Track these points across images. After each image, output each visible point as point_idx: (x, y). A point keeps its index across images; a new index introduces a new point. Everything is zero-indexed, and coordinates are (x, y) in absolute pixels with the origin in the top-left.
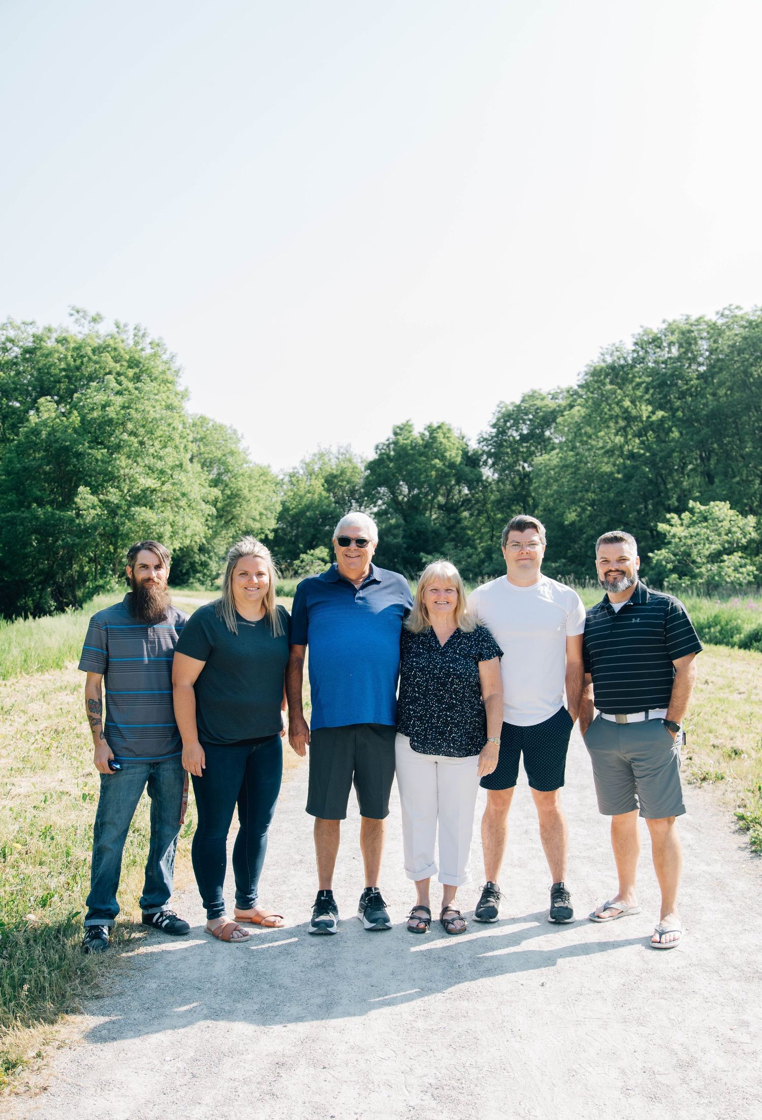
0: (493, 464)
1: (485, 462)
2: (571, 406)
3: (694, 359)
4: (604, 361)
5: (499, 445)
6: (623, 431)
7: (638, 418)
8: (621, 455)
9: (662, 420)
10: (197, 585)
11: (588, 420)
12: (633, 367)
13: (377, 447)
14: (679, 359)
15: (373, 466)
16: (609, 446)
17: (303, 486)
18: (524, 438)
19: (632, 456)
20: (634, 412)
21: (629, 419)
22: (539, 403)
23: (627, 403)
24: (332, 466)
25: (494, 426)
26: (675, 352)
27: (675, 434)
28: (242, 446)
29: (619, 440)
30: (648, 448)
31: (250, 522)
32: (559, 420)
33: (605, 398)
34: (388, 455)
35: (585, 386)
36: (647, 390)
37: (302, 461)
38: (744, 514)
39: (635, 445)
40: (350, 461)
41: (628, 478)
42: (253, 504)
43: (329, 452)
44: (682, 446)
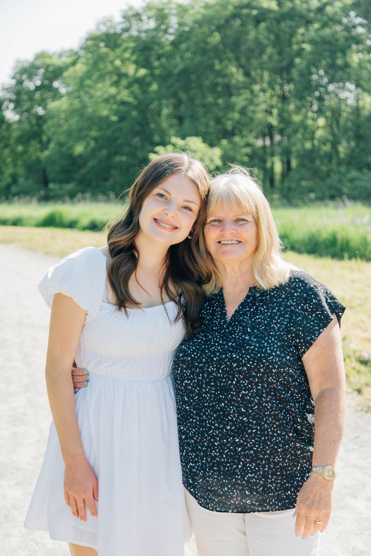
0: (15, 109)
1: (7, 107)
2: (74, 63)
3: (166, 31)
4: (98, 29)
5: (18, 93)
6: (116, 84)
7: (125, 75)
8: (115, 103)
9: (144, 77)
11: (88, 75)
12: (120, 35)
14: (156, 29)
16: (106, 96)
18: (38, 88)
19: (123, 103)
20: (123, 70)
21: (121, 75)
22: (48, 61)
23: (118, 63)
25: (14, 78)
26: (152, 24)
27: (154, 87)
29: (113, 90)
30: (135, 97)
32: (66, 74)
33: (101, 58)
35: (85, 48)
36: (133, 53)
38: (212, 145)
39: (125, 95)
41: (122, 119)
44: (160, 97)
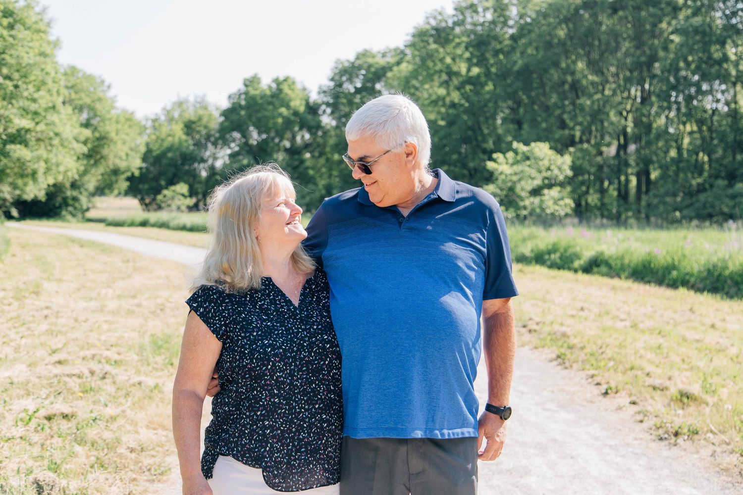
0: (332, 113)
1: (324, 112)
2: (398, 63)
3: (505, 23)
4: (428, 23)
5: (336, 96)
6: (445, 84)
7: (457, 74)
8: (444, 105)
9: (479, 76)
10: (69, 217)
11: (414, 74)
12: (453, 29)
13: (230, 97)
14: (493, 22)
15: (226, 114)
16: (434, 97)
17: (165, 130)
18: (358, 91)
19: (453, 105)
20: (455, 69)
21: (451, 73)
22: (370, 60)
23: (448, 60)
24: (190, 115)
25: (332, 79)
26: (489, 16)
27: (490, 87)
28: (111, 93)
29: (442, 91)
30: (467, 99)
31: (117, 161)
32: (389, 74)
33: (430, 56)
34: (240, 106)
35: (412, 45)
36: (467, 48)
37: (164, 109)
39: (456, 96)
40: (205, 108)
41: (451, 123)
42: (120, 145)
43: (187, 101)
44: (495, 98)
